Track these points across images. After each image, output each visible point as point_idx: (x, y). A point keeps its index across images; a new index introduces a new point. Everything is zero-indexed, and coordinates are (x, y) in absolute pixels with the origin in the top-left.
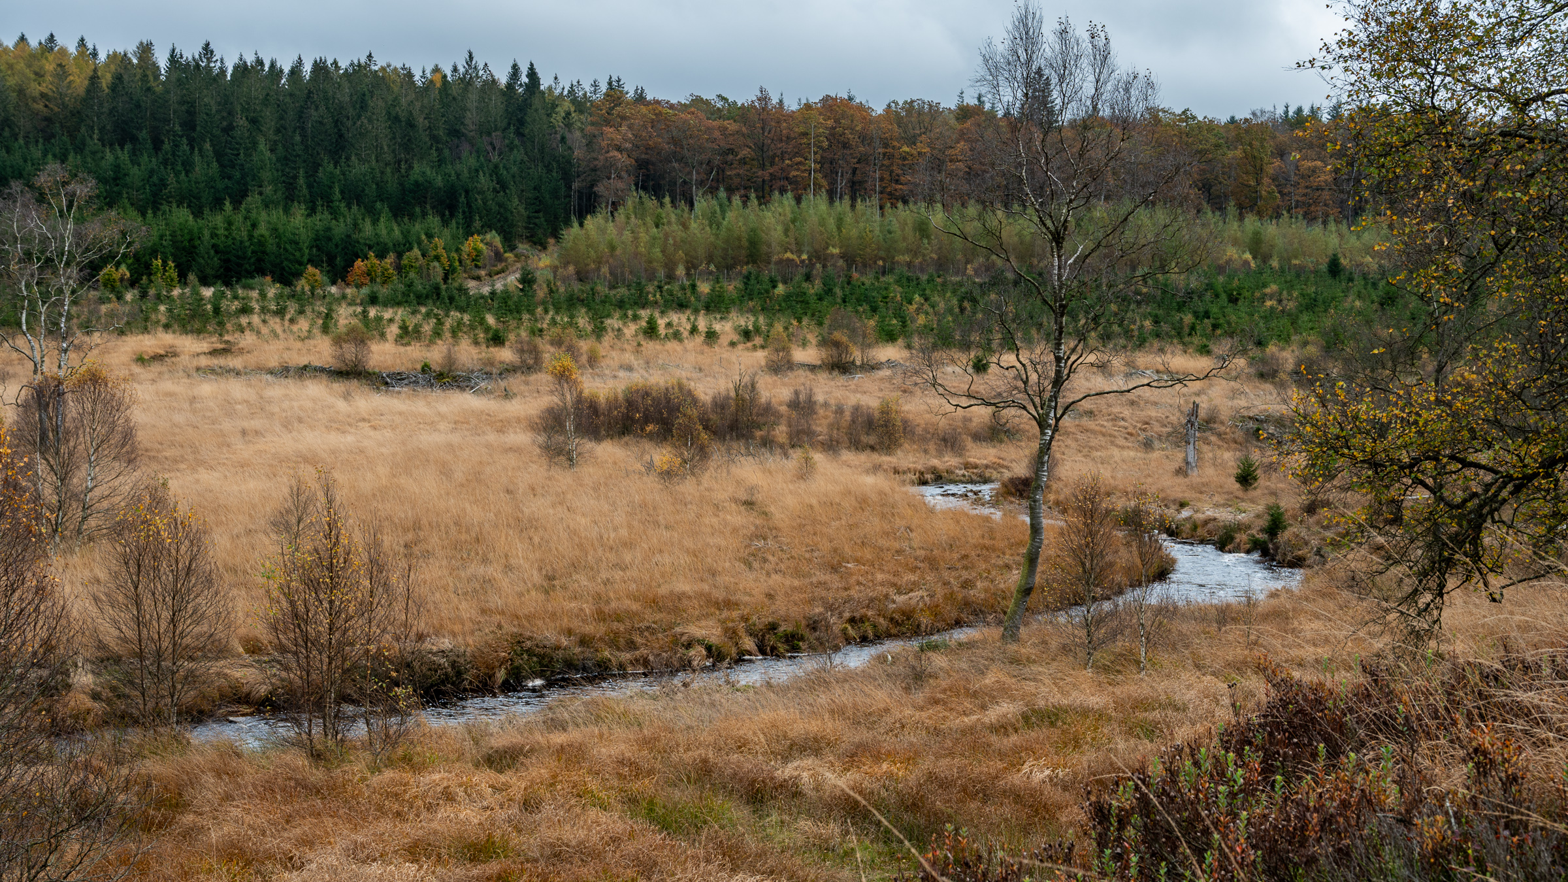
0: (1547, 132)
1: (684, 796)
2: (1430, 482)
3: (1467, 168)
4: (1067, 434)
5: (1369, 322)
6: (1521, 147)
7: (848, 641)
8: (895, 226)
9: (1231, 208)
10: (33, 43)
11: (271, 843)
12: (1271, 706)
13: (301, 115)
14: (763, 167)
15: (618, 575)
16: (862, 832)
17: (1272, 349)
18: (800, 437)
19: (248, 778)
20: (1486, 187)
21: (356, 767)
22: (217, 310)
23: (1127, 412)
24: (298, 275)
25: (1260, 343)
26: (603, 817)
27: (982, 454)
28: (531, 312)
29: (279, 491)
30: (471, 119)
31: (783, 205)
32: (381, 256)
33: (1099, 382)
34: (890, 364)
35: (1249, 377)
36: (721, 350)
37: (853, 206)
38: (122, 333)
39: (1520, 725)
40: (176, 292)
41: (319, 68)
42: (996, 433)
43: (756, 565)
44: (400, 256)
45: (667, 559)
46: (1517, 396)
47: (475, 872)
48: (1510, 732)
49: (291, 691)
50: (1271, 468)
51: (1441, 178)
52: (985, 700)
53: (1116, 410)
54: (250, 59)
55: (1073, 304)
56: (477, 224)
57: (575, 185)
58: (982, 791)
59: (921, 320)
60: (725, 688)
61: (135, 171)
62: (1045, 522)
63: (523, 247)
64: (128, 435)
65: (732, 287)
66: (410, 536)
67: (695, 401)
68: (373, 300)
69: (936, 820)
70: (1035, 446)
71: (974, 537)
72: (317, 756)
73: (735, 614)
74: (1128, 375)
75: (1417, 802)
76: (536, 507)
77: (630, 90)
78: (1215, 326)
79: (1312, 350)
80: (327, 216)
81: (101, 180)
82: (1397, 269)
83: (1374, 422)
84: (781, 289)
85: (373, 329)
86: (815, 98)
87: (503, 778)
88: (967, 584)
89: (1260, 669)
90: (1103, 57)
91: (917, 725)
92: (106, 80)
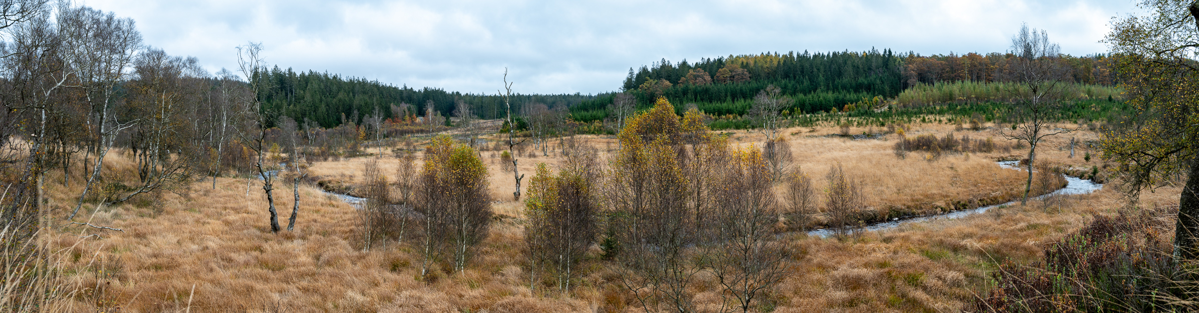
0: (1166, 62)
1: (936, 250)
2: (1136, 159)
3: (1145, 71)
4: (1038, 146)
5: (1120, 114)
6: (1159, 66)
7: (979, 206)
8: (990, 89)
9: (1082, 82)
10: (765, 54)
11: (829, 263)
12: (1094, 223)
13: (830, 67)
14: (953, 73)
15: (917, 189)
16: (984, 259)
17: (1094, 122)
18: (965, 149)
19: (823, 246)
20: (1150, 77)
21: (850, 242)
22: (811, 120)
23: (1055, 140)
24: (831, 110)
25: (1090, 120)
26: (915, 256)
27: (1015, 153)
28: (892, 117)
29: (828, 168)
30: (874, 65)
31: (959, 84)
32: (852, 103)
33: (1047, 132)
34: (989, 128)
35: (1088, 130)
36: (943, 125)
37: (978, 83)
38: (788, 127)
39: (1159, 227)
40: (800, 116)
41: (834, 54)
42: (1019, 146)
43: (954, 185)
44: (856, 103)
45: (930, 184)
46: (1159, 135)
47: (882, 271)
48: (1156, 229)
49: (833, 222)
50: (1094, 155)
51: (1138, 74)
52: (1016, 222)
53: (1052, 139)
54: (817, 53)
55: (1039, 110)
56: (876, 93)
57: (902, 81)
58: (1016, 248)
59: (998, 115)
60: (946, 220)
61: (790, 85)
62: (1033, 171)
63: (889, 99)
64: (790, 154)
65: (945, 107)
66: (862, 179)
67: (936, 139)
68: (850, 115)
69: (1004, 255)
70: (1030, 150)
71: (1014, 176)
72: (840, 240)
73: (949, 199)
74: (1055, 130)
75: (1132, 249)
76: (895, 170)
77: (915, 54)
78: (1078, 116)
79: (1105, 122)
80: (837, 93)
81: (782, 88)
82: (1127, 99)
83: (1121, 142)
84: (959, 107)
85: (850, 123)
86: (966, 54)
87: (888, 245)
88: (1011, 189)
89: (1091, 212)
90: (1046, 40)
91: (999, 229)
92: (782, 62)
